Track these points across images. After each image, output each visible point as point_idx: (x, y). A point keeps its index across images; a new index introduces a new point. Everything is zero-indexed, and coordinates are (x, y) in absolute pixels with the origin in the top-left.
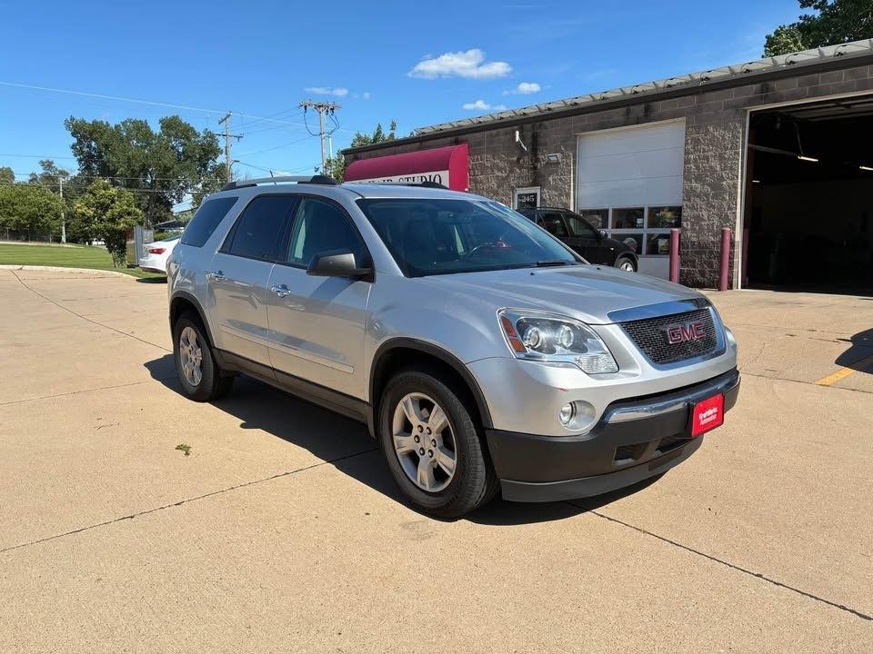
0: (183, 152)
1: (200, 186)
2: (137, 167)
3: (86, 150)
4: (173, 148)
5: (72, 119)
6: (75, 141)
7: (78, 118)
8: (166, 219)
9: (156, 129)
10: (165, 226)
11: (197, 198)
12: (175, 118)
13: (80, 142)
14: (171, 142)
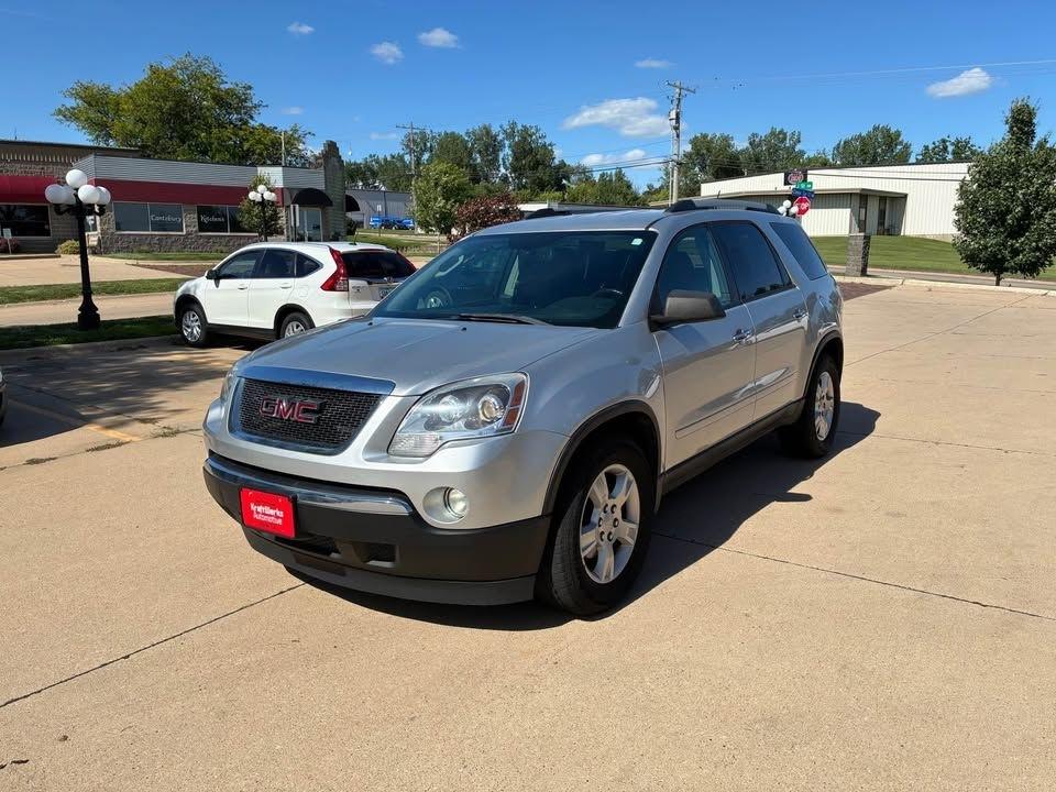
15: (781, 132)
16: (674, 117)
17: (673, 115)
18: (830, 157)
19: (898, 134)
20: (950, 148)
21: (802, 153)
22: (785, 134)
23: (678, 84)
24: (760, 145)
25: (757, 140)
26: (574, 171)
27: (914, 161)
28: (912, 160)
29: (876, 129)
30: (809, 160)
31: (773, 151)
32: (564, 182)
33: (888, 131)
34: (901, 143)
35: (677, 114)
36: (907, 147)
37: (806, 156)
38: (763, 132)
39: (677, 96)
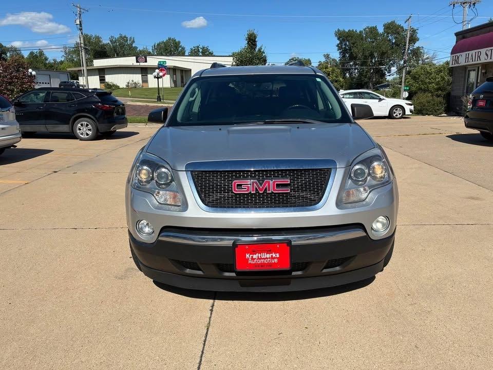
0: (395, 43)
1: (402, 62)
2: (367, 53)
3: (344, 46)
4: (390, 40)
5: (339, 30)
6: (339, 42)
7: (341, 29)
8: (382, 82)
9: (381, 30)
10: (380, 87)
11: (400, 71)
12: (393, 23)
13: (341, 43)
14: (388, 37)
15: (125, 37)
16: (79, 23)
17: (78, 22)
18: (151, 51)
19: (179, 42)
20: (201, 50)
21: (136, 48)
22: (127, 38)
23: (78, 5)
24: (115, 42)
25: (114, 39)
26: (8, 50)
27: (188, 55)
28: (187, 54)
29: (169, 39)
30: (140, 51)
31: (122, 46)
32: (3, 55)
33: (175, 40)
34: (181, 47)
35: (80, 22)
36: (183, 49)
37: (138, 49)
38: (117, 36)
39: (79, 12)
